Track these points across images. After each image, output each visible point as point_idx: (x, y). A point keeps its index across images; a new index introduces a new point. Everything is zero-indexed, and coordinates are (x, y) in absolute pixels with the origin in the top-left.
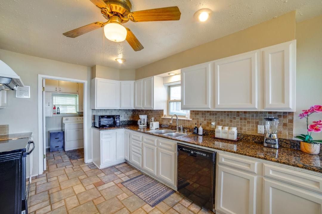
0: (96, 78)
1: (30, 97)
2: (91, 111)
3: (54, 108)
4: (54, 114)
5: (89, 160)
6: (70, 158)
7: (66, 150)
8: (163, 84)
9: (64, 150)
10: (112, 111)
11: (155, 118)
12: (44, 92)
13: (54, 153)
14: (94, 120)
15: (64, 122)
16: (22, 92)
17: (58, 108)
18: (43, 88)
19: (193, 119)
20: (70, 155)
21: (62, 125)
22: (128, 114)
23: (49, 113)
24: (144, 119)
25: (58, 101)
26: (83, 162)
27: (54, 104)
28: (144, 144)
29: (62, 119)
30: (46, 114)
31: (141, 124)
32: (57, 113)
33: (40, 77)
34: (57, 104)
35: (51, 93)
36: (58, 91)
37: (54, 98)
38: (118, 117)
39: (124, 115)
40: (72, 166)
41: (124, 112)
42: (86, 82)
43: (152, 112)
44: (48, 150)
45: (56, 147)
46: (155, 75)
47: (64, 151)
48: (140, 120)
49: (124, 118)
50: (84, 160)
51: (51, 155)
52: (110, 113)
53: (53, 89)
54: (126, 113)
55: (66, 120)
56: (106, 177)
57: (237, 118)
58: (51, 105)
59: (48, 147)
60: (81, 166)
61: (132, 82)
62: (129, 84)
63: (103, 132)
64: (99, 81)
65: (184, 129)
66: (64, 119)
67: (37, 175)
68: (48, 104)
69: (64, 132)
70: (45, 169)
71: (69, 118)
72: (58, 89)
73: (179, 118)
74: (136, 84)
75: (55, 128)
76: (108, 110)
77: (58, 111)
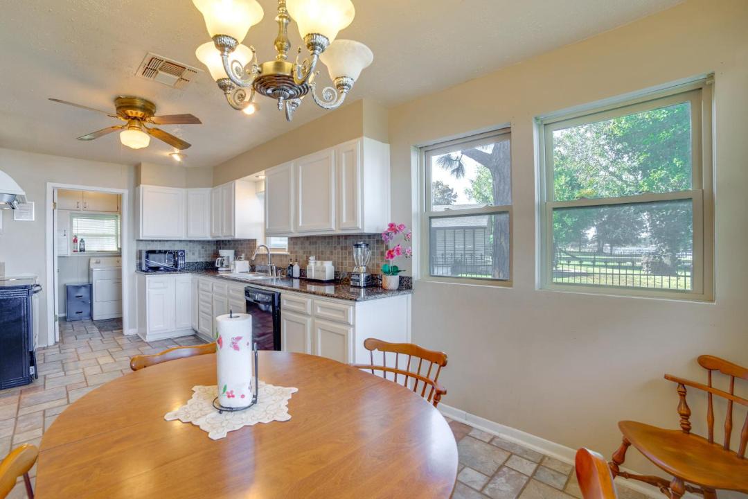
0: (141, 186)
1: (33, 220)
2: (135, 242)
3: (75, 241)
4: (74, 251)
5: (130, 330)
6: (100, 329)
7: (95, 318)
8: (256, 193)
9: (92, 318)
10: (174, 245)
11: (246, 255)
12: (56, 211)
13: (74, 323)
14: (140, 258)
15: (92, 267)
16: (22, 211)
17: (82, 240)
18: (55, 203)
19: (291, 253)
20: (102, 325)
21: (89, 273)
22: (206, 251)
23: (66, 249)
24: (228, 257)
25: (82, 226)
26: (122, 333)
27: (75, 232)
28: (214, 295)
29: (90, 260)
30: (58, 251)
31: (222, 267)
32: (81, 251)
33: (50, 186)
34: (80, 232)
35: (68, 212)
36: (82, 208)
37: (75, 220)
38: (182, 254)
39: (199, 250)
40: (101, 338)
41: (198, 246)
42: (126, 193)
43: (242, 245)
44: (64, 320)
45: (77, 313)
46: (237, 179)
47: (93, 320)
48: (220, 259)
49: (199, 257)
50: (122, 332)
51: (69, 325)
52: (170, 247)
53: (71, 204)
54: (203, 248)
55: (97, 263)
56: (153, 350)
57: (338, 246)
58: (68, 233)
59: (63, 315)
60: (116, 338)
61: (207, 190)
62: (202, 194)
63: (152, 279)
64: (146, 190)
65: (278, 269)
66: (93, 261)
67: (46, 346)
68: (63, 233)
69: (91, 286)
70: (57, 340)
71: (102, 260)
72: (81, 206)
73: (271, 252)
74: (213, 195)
75: (77, 279)
76: (167, 241)
77: (82, 247)
